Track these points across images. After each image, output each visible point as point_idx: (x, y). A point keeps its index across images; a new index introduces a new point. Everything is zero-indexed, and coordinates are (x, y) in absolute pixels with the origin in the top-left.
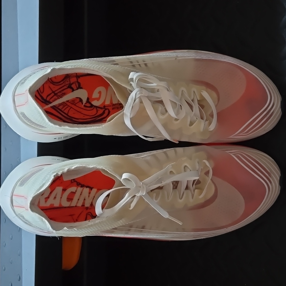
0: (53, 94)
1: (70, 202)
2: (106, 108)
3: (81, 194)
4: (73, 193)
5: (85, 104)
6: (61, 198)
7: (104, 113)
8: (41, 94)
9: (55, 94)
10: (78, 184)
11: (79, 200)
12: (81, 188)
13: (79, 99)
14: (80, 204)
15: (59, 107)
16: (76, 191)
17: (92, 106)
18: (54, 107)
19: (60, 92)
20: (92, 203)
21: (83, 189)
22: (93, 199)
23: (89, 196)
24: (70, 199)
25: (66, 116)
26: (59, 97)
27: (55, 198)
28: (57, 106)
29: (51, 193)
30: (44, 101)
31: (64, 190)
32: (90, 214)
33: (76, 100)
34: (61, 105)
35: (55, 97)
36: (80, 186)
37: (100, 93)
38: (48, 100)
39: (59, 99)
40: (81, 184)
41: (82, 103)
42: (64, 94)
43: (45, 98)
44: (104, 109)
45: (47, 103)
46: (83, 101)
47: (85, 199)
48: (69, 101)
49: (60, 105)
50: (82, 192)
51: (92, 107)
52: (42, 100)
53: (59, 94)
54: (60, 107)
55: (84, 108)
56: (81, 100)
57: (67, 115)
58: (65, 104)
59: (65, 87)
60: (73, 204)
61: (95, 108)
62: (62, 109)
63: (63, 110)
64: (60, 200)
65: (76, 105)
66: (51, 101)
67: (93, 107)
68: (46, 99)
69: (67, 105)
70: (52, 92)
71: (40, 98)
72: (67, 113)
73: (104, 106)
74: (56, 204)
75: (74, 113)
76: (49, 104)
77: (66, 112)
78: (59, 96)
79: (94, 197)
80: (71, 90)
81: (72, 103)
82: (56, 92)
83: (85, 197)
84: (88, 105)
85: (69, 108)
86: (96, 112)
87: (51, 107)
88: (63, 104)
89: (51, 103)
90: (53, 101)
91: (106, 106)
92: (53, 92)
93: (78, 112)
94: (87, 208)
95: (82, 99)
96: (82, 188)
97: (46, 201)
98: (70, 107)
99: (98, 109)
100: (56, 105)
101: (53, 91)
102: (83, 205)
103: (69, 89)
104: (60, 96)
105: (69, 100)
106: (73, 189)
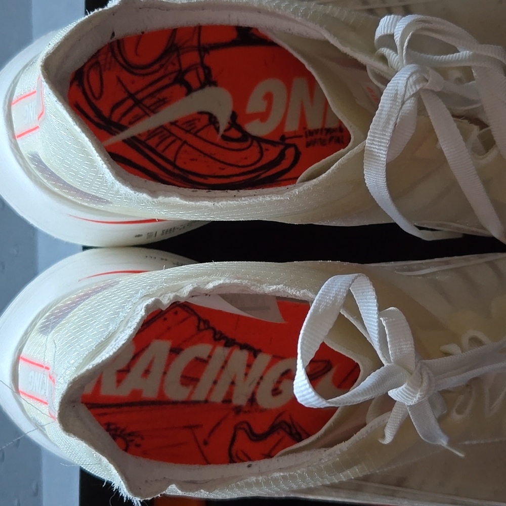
0: (130, 102)
1: (191, 387)
2: (288, 141)
3: (223, 367)
4: (201, 363)
5: (225, 131)
6: (165, 373)
7: (282, 156)
8: (94, 101)
9: (138, 103)
10: (217, 337)
11: (215, 382)
12: (225, 348)
13: (207, 117)
14: (218, 397)
15: (147, 142)
16: (210, 357)
17: (246, 136)
18: (132, 142)
19: (151, 95)
20: (254, 394)
21: (230, 353)
22: (258, 383)
23: (246, 374)
24: (190, 378)
25: (169, 167)
26: (147, 111)
27: (147, 372)
28: (143, 139)
29: (136, 356)
30: (102, 123)
31: (175, 351)
32: (245, 426)
33: (199, 120)
34: (155, 135)
35: (137, 111)
36: (223, 341)
37: (269, 97)
38: (115, 118)
39: (149, 116)
40: (225, 338)
41: (217, 129)
42: (163, 102)
43: (106, 114)
44: (282, 147)
45: (113, 128)
46: (218, 123)
47: (233, 383)
48: (177, 124)
49: (152, 134)
50: (226, 362)
51: (247, 140)
52: (96, 120)
53: (148, 102)
54: (152, 142)
55: (223, 143)
56: (212, 120)
57: (173, 164)
58: (165, 132)
59: (166, 81)
60: (200, 394)
61: (255, 143)
62: (157, 145)
63: (160, 149)
64: (163, 381)
65: (199, 134)
66: (124, 122)
67: (250, 140)
68: (110, 116)
69: (172, 134)
70: (126, 95)
71: (92, 114)
72: (172, 160)
73: (283, 138)
74: (150, 392)
75: (192, 160)
76: (118, 133)
77: (170, 155)
78: (148, 108)
79: (261, 378)
80: (184, 89)
81: (189, 128)
82: (139, 96)
83: (235, 377)
84: (235, 134)
85: (178, 143)
86: (259, 155)
87: (124, 141)
88: (161, 132)
89: (123, 128)
90: (131, 123)
91: (287, 136)
92: (131, 96)
93: (206, 155)
94: (238, 410)
95: (215, 118)
96: (227, 351)
97: (119, 381)
98: (180, 139)
99: (264, 146)
100: (140, 135)
101: (128, 92)
102: (227, 400)
103: (177, 86)
104: (152, 108)
105: (177, 121)
106: (201, 350)
